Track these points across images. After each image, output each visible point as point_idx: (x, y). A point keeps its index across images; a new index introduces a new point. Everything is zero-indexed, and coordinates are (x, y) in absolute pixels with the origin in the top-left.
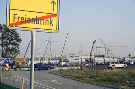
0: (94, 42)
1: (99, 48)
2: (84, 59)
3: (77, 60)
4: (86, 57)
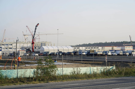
2: (19, 48)
3: (10, 48)
4: (22, 45)
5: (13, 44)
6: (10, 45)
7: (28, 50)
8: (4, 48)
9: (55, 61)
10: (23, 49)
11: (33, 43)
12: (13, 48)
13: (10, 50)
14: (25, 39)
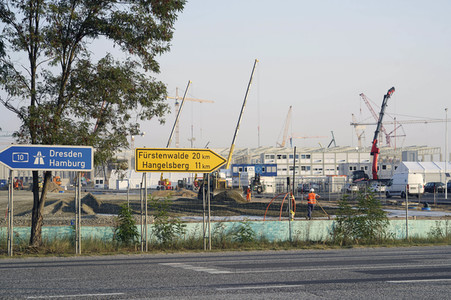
0: (387, 96)
1: (356, 125)
2: (333, 167)
3: (304, 168)
4: (341, 158)
5: (314, 155)
6: (303, 156)
7: (359, 175)
8: (285, 167)
9: (426, 206)
10: (343, 169)
11: (375, 151)
12: (314, 167)
13: (303, 173)
14: (359, 139)
